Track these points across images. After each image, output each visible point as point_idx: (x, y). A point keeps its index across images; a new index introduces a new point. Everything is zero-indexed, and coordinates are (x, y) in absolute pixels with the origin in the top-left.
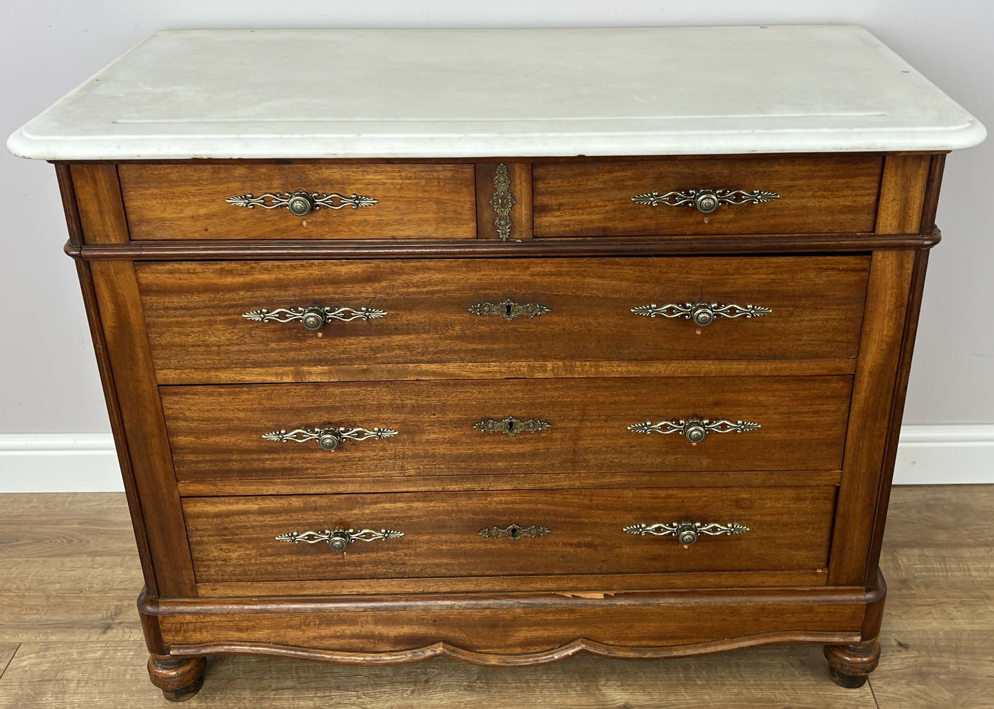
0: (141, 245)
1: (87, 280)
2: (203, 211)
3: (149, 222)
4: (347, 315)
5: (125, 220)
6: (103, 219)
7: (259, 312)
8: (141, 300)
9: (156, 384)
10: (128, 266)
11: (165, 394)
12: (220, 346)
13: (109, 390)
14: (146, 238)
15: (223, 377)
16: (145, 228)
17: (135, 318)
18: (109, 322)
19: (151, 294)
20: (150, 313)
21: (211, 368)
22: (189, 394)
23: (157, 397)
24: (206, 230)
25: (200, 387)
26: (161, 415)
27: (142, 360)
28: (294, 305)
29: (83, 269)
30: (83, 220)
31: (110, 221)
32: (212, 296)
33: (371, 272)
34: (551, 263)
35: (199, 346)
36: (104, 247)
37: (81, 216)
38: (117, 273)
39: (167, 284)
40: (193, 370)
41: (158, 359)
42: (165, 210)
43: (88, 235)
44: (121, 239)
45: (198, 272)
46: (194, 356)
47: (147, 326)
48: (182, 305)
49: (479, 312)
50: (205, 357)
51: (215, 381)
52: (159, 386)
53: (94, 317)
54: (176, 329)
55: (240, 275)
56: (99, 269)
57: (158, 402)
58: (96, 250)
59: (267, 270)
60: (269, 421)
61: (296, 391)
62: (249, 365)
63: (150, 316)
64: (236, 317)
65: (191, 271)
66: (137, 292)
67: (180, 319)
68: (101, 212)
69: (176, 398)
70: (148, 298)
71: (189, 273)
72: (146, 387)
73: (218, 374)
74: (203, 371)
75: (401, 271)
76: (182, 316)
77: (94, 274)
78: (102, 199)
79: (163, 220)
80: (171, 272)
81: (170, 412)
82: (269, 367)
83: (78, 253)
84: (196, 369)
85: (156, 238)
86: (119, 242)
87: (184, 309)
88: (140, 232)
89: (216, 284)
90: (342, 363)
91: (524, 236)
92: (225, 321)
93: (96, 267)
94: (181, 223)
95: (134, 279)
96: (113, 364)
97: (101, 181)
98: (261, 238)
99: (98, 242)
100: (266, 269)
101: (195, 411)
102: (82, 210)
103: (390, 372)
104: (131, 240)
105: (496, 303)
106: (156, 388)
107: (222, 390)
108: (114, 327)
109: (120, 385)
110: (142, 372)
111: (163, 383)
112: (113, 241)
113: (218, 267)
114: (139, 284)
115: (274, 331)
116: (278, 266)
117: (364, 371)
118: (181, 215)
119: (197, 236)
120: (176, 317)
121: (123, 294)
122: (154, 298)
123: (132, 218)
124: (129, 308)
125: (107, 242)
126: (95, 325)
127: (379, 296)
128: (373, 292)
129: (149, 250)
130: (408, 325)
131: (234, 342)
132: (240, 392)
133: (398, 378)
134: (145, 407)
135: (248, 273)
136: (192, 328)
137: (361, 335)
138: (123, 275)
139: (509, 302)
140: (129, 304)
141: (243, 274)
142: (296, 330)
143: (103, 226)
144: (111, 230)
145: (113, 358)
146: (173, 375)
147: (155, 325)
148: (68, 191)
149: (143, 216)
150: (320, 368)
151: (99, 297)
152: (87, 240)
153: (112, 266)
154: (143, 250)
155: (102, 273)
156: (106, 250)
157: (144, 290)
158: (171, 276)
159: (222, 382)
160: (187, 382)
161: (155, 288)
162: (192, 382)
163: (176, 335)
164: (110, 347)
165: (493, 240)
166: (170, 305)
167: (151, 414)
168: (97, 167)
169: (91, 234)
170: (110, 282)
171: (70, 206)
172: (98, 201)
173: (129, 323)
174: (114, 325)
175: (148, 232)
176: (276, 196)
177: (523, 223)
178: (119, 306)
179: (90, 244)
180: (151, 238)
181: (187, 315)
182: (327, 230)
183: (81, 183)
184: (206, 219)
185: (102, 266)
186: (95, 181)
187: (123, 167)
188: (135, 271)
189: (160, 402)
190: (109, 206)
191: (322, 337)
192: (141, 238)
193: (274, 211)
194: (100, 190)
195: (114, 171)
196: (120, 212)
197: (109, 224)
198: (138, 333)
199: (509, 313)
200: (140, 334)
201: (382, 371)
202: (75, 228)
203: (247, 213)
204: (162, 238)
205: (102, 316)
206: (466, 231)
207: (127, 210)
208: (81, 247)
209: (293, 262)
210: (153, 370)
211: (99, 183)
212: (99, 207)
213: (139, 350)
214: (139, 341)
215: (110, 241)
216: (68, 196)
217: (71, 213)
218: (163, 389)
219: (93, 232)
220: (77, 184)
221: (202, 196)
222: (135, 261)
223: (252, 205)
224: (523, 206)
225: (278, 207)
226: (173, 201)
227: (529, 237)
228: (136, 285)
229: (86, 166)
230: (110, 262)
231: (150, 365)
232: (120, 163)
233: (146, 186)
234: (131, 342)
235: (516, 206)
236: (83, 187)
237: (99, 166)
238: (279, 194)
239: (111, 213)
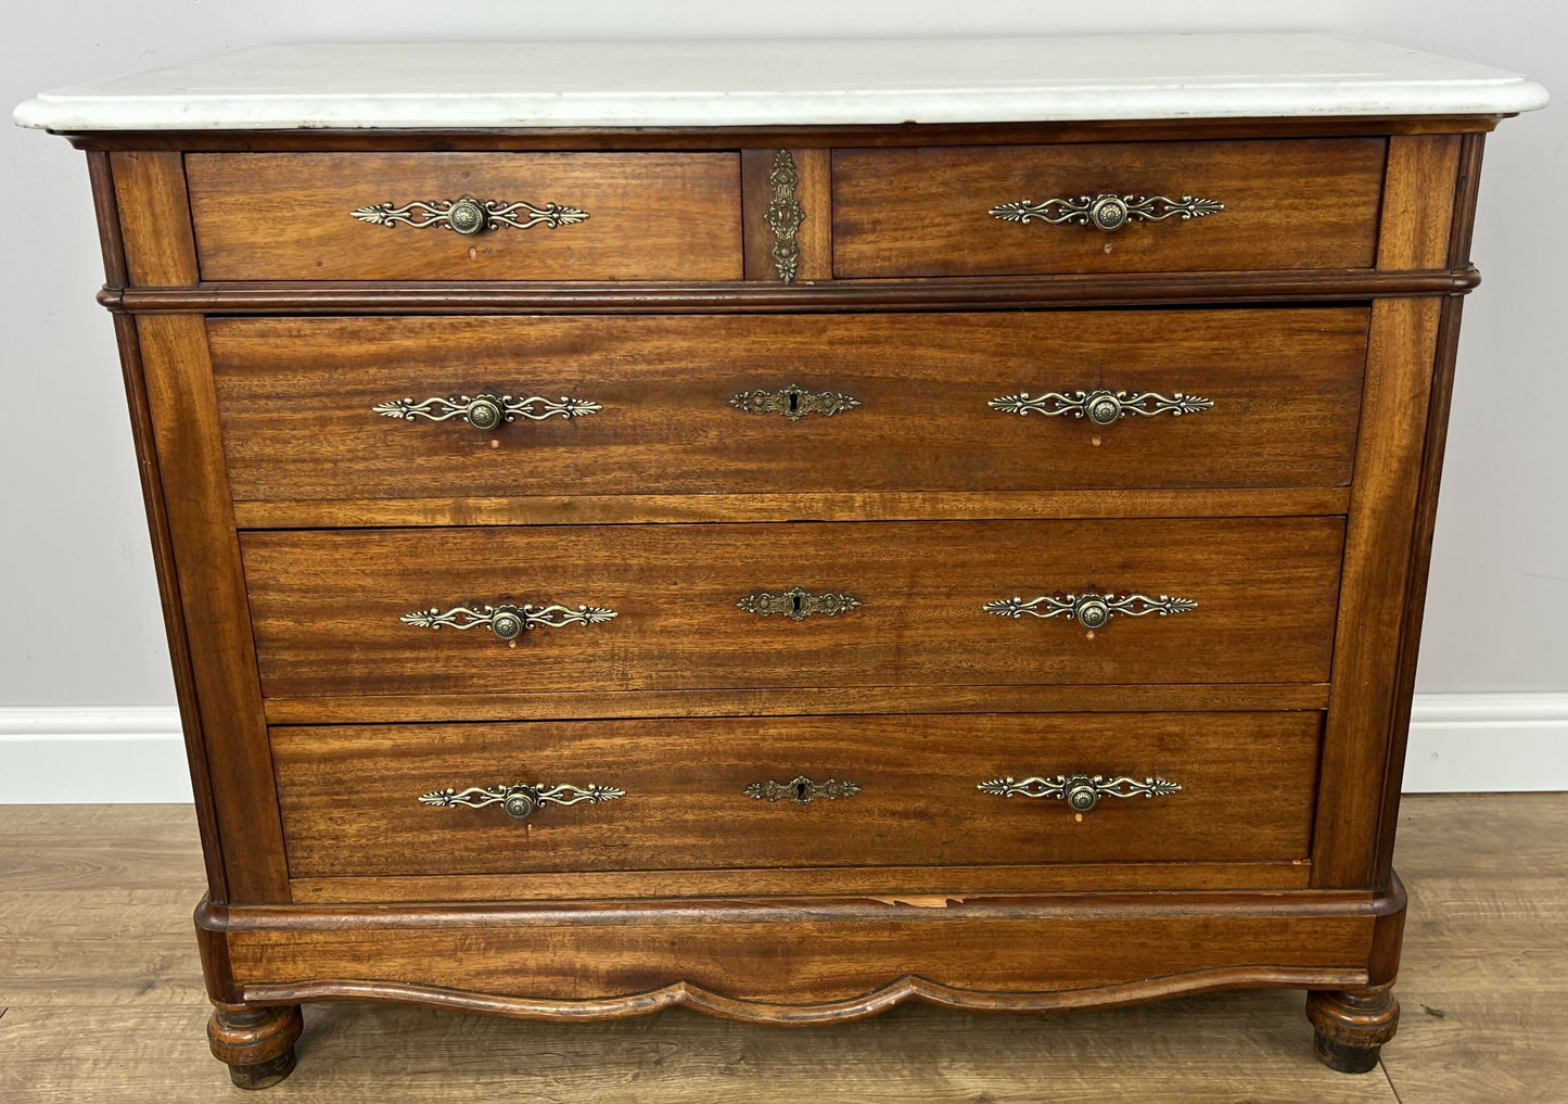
0: (217, 289)
1: (130, 349)
2: (314, 232)
3: (230, 250)
4: (538, 408)
5: (193, 246)
6: (158, 243)
7: (399, 403)
8: (215, 381)
9: (234, 528)
10: (195, 322)
11: (249, 544)
12: (338, 461)
13: (160, 538)
14: (225, 277)
15: (341, 515)
16: (223, 260)
17: (204, 412)
18: (164, 421)
19: (231, 372)
20: (228, 404)
21: (322, 499)
22: (287, 545)
23: (235, 550)
24: (320, 264)
25: (304, 533)
26: (241, 580)
27: (213, 485)
28: (455, 392)
29: (126, 329)
30: (128, 246)
31: (170, 245)
32: (327, 376)
33: (577, 336)
34: (861, 322)
35: (304, 461)
36: (159, 291)
37: (124, 240)
38: (178, 336)
39: (257, 355)
40: (294, 504)
41: (239, 483)
42: (256, 229)
43: (136, 271)
44: (186, 280)
45: (305, 335)
46: (295, 480)
47: (224, 426)
48: (278, 390)
49: (746, 405)
50: (313, 480)
51: (327, 522)
52: (238, 530)
53: (140, 413)
54: (269, 433)
55: (371, 340)
56: (150, 329)
57: (237, 559)
58: (146, 295)
59: (414, 332)
60: (411, 593)
61: (455, 540)
62: (382, 495)
63: (228, 410)
64: (362, 411)
65: (294, 333)
66: (209, 369)
67: (275, 415)
68: (157, 233)
69: (265, 553)
70: (226, 378)
71: (291, 336)
72: (220, 534)
73: (332, 510)
74: (308, 505)
75: (623, 335)
76: (278, 410)
77: (141, 337)
78: (158, 211)
79: (252, 246)
80: (263, 334)
81: (256, 576)
82: (414, 498)
83: (117, 299)
84: (297, 501)
85: (241, 278)
86: (183, 283)
87: (281, 398)
88: (214, 267)
89: (333, 355)
90: (530, 493)
91: (818, 276)
92: (346, 418)
93: (146, 324)
94: (278, 252)
95: (204, 346)
96: (168, 492)
97: (157, 181)
98: (405, 277)
99: (150, 284)
100: (411, 330)
101: (295, 574)
102: (127, 230)
103: (605, 508)
104: (201, 280)
105: (773, 390)
106: (235, 534)
107: (338, 538)
108: (171, 430)
109: (177, 530)
110: (212, 507)
111: (245, 525)
112: (174, 282)
113: (338, 325)
114: (212, 355)
115: (423, 435)
116: (430, 325)
117: (565, 507)
118: (281, 239)
119: (304, 274)
120: (268, 411)
121: (185, 371)
122: (234, 379)
123: (205, 243)
124: (195, 396)
125: (164, 283)
126: (142, 426)
127: (589, 377)
128: (580, 371)
129: (229, 296)
130: (634, 428)
131: (360, 454)
132: (367, 541)
133: (618, 519)
134: (216, 567)
135: (383, 337)
136: (293, 430)
137: (561, 445)
138: (186, 340)
139: (794, 389)
140: (194, 389)
141: (374, 339)
142: (457, 435)
143: (159, 256)
144: (171, 263)
145: (166, 481)
146: (262, 513)
147: (236, 424)
148: (105, 196)
149: (221, 240)
150: (494, 502)
151: (148, 376)
152: (134, 280)
153: (171, 324)
154: (218, 295)
155: (155, 335)
156: (163, 296)
157: (220, 366)
158: (262, 341)
159: (339, 525)
160: (283, 524)
161: (236, 362)
162: (291, 524)
163: (268, 442)
164: (163, 463)
165: (770, 282)
166: (260, 391)
167: (225, 579)
168: (152, 158)
169: (139, 271)
170: (168, 352)
171: (108, 224)
172: (153, 214)
173: (194, 422)
174: (171, 425)
175: (228, 269)
176: (430, 206)
177: (817, 253)
178: (181, 393)
179: (138, 285)
180: (233, 277)
181: (287, 409)
182: (508, 263)
183: (127, 185)
184: (321, 245)
185: (154, 322)
186: (148, 180)
187: (192, 158)
188: (207, 332)
189: (239, 559)
190: (170, 223)
191: (499, 448)
192: (217, 278)
193: (426, 233)
194: (157, 196)
195: (179, 163)
196: (185, 233)
197: (168, 253)
198: (208, 438)
199: (794, 407)
200: (212, 441)
201: (593, 507)
202: (114, 260)
203: (384, 235)
204: (251, 278)
205: (153, 409)
206: (727, 267)
207: (197, 229)
208: (123, 290)
209: (453, 319)
210: (230, 503)
211: (154, 183)
212: (154, 225)
213: (210, 468)
214: (210, 453)
215: (169, 281)
216: (106, 206)
217: (110, 235)
218: (245, 536)
219: (142, 267)
220: (121, 185)
221: (315, 206)
222: (207, 315)
223: (392, 221)
224: (817, 224)
225: (432, 224)
226: (269, 215)
227: (826, 277)
228: (208, 355)
229: (134, 154)
230: (167, 317)
231: (227, 494)
232: (188, 149)
233: (228, 189)
234: (198, 454)
235: (807, 224)
236: (129, 190)
237: (155, 154)
238: (434, 202)
239: (172, 234)
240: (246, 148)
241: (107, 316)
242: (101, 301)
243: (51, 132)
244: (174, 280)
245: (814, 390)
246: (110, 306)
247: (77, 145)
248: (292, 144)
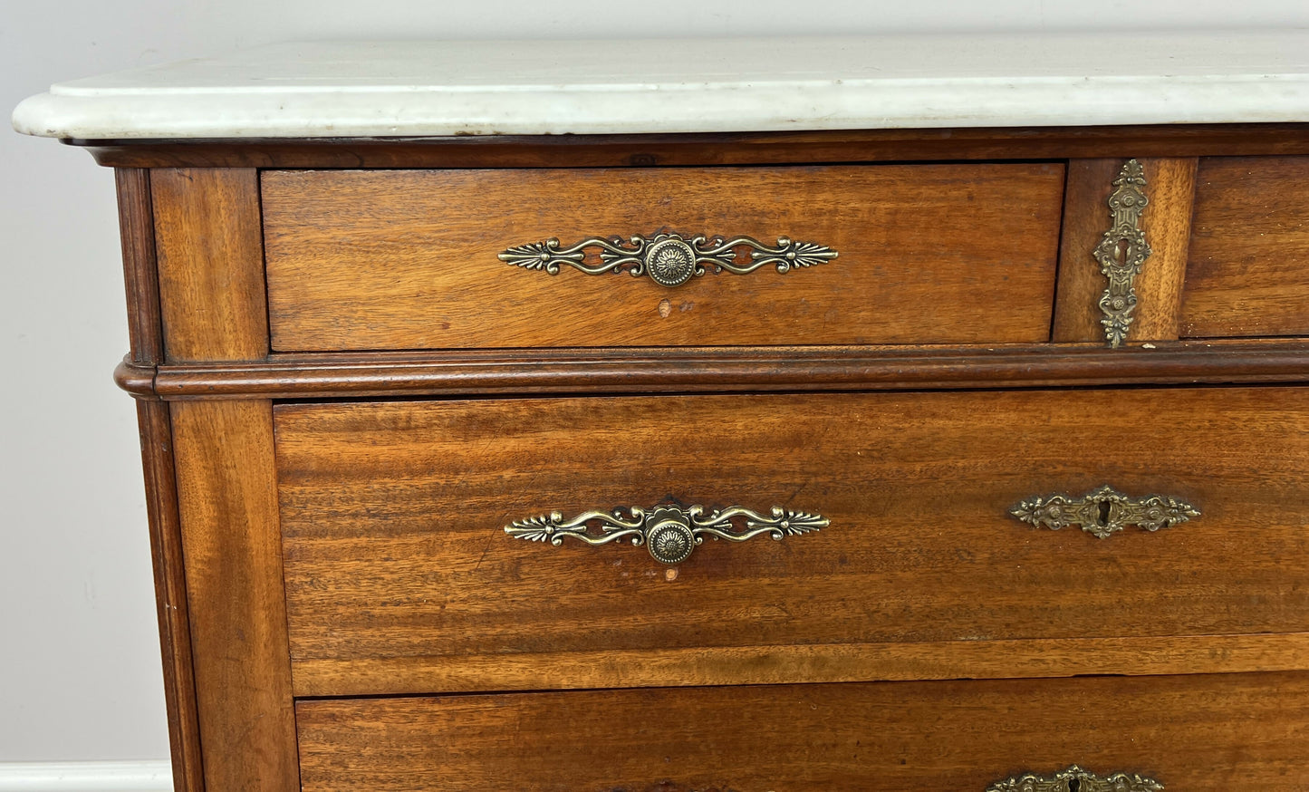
0: (295, 364)
1: (159, 449)
2: (442, 281)
3: (316, 308)
4: (739, 524)
5: (263, 304)
6: (212, 300)
7: (543, 519)
8: (279, 494)
9: (290, 697)
10: (257, 413)
11: (307, 717)
12: (446, 602)
13: (182, 711)
14: (306, 347)
15: (444, 676)
16: (307, 323)
17: (259, 537)
18: (199, 548)
19: (302, 480)
20: (295, 524)
21: (420, 656)
22: (363, 718)
23: (289, 728)
24: (446, 326)
25: (391, 700)
26: (293, 767)
27: (265, 638)
28: (622, 503)
29: (155, 421)
30: (168, 304)
31: (231, 304)
32: (442, 482)
33: (804, 423)
34: (1212, 400)
35: (398, 604)
36: (209, 368)
37: (163, 295)
38: (230, 431)
39: (344, 456)
40: (378, 662)
41: (303, 635)
42: (358, 279)
43: (175, 339)
44: (248, 350)
45: (417, 427)
46: (384, 630)
47: (285, 557)
48: (370, 506)
49: (1037, 517)
50: (409, 629)
51: (423, 686)
52: (295, 699)
53: (166, 537)
54: (352, 565)
55: (509, 432)
56: (190, 421)
57: (291, 739)
58: (190, 376)
59: (571, 422)
60: (532, 780)
61: (601, 708)
62: (505, 649)
63: (294, 533)
64: (488, 533)
65: (401, 425)
66: (271, 477)
67: (363, 541)
68: (211, 287)
69: (329, 728)
70: (297, 489)
71: (395, 429)
72: (269, 704)
73: (431, 669)
74: (398, 663)
75: (869, 421)
76: (368, 531)
77: (177, 433)
78: (215, 253)
79: (351, 302)
80: (355, 427)
81: (316, 761)
82: (549, 653)
83: (147, 381)
84: (383, 658)
85: (329, 347)
86: (244, 356)
87: (374, 516)
88: (290, 333)
89: (455, 455)
90: (713, 642)
91: (1158, 336)
92: (464, 543)
93: (184, 416)
94: (390, 310)
95: (268, 445)
96: (200, 648)
97: (218, 211)
98: (564, 344)
99: (196, 358)
100: (568, 418)
101: (371, 758)
102: (169, 281)
103: (818, 662)
104: (271, 352)
105: (1078, 494)
106: (290, 705)
107: (436, 708)
108: (209, 562)
109: (209, 700)
110: (261, 666)
111: (307, 692)
112: (232, 354)
113: (463, 412)
114: (278, 457)
115: (571, 565)
116: (596, 410)
117: (762, 661)
118: (394, 292)
119: (422, 341)
120: (352, 533)
121: (238, 481)
122: (308, 489)
123: (280, 299)
124: (249, 516)
125: (217, 358)
126: (168, 556)
127: (813, 480)
128: (803, 472)
129: (314, 374)
130: (869, 551)
131: (479, 593)
132: (476, 711)
133: (833, 676)
134: (259, 751)
135: (529, 426)
136: (386, 560)
137: (764, 576)
138: (243, 437)
139: (1107, 494)
140: (249, 506)
141: (516, 430)
142: (619, 563)
143: (212, 317)
144: (229, 327)
145: (199, 633)
146: (332, 675)
147: (304, 555)
148: (139, 234)
149: (305, 295)
150: (663, 657)
151: (182, 490)
152: (172, 353)
153: (221, 415)
154: (298, 374)
155: (197, 431)
156: (214, 376)
157: (287, 472)
158: (354, 436)
159: (440, 689)
160: (360, 689)
161: (313, 466)
162: (371, 690)
163: (348, 577)
164: (194, 609)
165: (1087, 345)
166: (343, 508)
167: (271, 765)
168: (214, 178)
169: (181, 339)
170: (213, 455)
171: (140, 272)
172: (208, 258)
173: (244, 551)
174: (209, 554)
175: (313, 335)
176: (612, 244)
177: (1161, 304)
178: (227, 512)
179: (177, 359)
180: (317, 346)
181: (380, 530)
182: (713, 322)
183: (173, 217)
184: (451, 299)
185: (197, 412)
186: (205, 209)
187: (270, 177)
188: (274, 425)
189: (293, 739)
190: (232, 271)
191: (675, 581)
192: (295, 347)
193: (603, 281)
194: (216, 232)
195: (252, 186)
196: (254, 286)
197: (226, 313)
198: (263, 573)
199: (1104, 519)
200: (268, 577)
201: (801, 661)
202: (145, 324)
203: (542, 285)
204: (344, 348)
205: (186, 532)
206: (1027, 325)
207: (271, 280)
208: (156, 368)
209: (628, 401)
210: (286, 662)
211: (213, 215)
212: (208, 274)
213: (262, 614)
214: (263, 592)
215: (224, 354)
216: (139, 246)
217: (142, 289)
218: (304, 707)
219: (185, 333)
220: (163, 217)
221: (446, 245)
222: (276, 401)
223: (556, 265)
224: (1166, 264)
225: (613, 268)
226: (380, 258)
227: (1170, 336)
228: (272, 457)
229: (187, 172)
230: (217, 404)
231: (283, 649)
232: (269, 164)
233: (322, 222)
234: (246, 596)
235: (1152, 263)
236: (175, 225)
237: (218, 173)
238: (618, 237)
239: (234, 286)
240: (357, 163)
241: (128, 405)
242: (122, 383)
243: (68, 141)
244: (231, 352)
245: (1135, 495)
246: (133, 390)
247: (104, 160)
248: (425, 159)
